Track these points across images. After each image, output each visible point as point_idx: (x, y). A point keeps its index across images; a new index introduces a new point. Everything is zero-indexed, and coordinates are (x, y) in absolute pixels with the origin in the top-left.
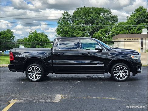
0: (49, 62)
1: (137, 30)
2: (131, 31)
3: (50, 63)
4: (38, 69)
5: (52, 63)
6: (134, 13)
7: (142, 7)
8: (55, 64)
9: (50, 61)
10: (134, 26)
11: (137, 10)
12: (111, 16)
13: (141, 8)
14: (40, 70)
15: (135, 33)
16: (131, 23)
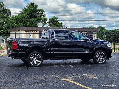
0: (47, 50)
1: (30, 24)
2: (25, 24)
3: (49, 51)
4: (39, 56)
5: (50, 51)
6: (26, 8)
7: (34, 3)
8: (52, 51)
9: (49, 50)
10: (28, 20)
11: (29, 6)
12: (4, 9)
13: (32, 4)
14: (40, 57)
15: (28, 26)
16: (25, 17)
